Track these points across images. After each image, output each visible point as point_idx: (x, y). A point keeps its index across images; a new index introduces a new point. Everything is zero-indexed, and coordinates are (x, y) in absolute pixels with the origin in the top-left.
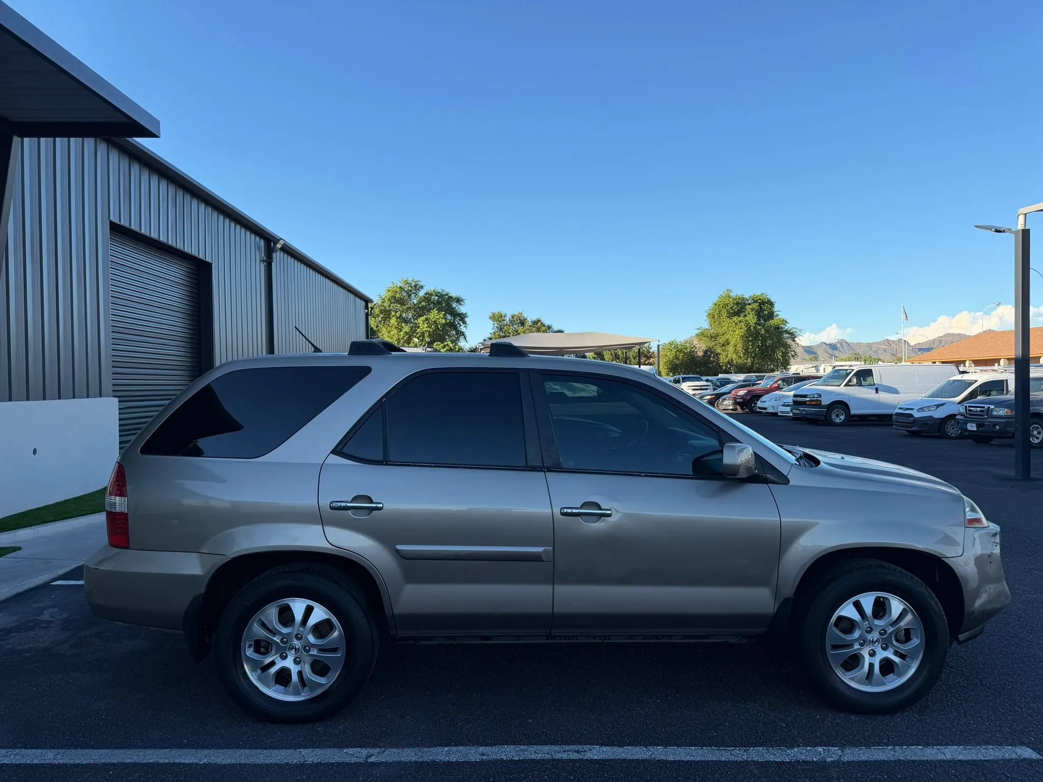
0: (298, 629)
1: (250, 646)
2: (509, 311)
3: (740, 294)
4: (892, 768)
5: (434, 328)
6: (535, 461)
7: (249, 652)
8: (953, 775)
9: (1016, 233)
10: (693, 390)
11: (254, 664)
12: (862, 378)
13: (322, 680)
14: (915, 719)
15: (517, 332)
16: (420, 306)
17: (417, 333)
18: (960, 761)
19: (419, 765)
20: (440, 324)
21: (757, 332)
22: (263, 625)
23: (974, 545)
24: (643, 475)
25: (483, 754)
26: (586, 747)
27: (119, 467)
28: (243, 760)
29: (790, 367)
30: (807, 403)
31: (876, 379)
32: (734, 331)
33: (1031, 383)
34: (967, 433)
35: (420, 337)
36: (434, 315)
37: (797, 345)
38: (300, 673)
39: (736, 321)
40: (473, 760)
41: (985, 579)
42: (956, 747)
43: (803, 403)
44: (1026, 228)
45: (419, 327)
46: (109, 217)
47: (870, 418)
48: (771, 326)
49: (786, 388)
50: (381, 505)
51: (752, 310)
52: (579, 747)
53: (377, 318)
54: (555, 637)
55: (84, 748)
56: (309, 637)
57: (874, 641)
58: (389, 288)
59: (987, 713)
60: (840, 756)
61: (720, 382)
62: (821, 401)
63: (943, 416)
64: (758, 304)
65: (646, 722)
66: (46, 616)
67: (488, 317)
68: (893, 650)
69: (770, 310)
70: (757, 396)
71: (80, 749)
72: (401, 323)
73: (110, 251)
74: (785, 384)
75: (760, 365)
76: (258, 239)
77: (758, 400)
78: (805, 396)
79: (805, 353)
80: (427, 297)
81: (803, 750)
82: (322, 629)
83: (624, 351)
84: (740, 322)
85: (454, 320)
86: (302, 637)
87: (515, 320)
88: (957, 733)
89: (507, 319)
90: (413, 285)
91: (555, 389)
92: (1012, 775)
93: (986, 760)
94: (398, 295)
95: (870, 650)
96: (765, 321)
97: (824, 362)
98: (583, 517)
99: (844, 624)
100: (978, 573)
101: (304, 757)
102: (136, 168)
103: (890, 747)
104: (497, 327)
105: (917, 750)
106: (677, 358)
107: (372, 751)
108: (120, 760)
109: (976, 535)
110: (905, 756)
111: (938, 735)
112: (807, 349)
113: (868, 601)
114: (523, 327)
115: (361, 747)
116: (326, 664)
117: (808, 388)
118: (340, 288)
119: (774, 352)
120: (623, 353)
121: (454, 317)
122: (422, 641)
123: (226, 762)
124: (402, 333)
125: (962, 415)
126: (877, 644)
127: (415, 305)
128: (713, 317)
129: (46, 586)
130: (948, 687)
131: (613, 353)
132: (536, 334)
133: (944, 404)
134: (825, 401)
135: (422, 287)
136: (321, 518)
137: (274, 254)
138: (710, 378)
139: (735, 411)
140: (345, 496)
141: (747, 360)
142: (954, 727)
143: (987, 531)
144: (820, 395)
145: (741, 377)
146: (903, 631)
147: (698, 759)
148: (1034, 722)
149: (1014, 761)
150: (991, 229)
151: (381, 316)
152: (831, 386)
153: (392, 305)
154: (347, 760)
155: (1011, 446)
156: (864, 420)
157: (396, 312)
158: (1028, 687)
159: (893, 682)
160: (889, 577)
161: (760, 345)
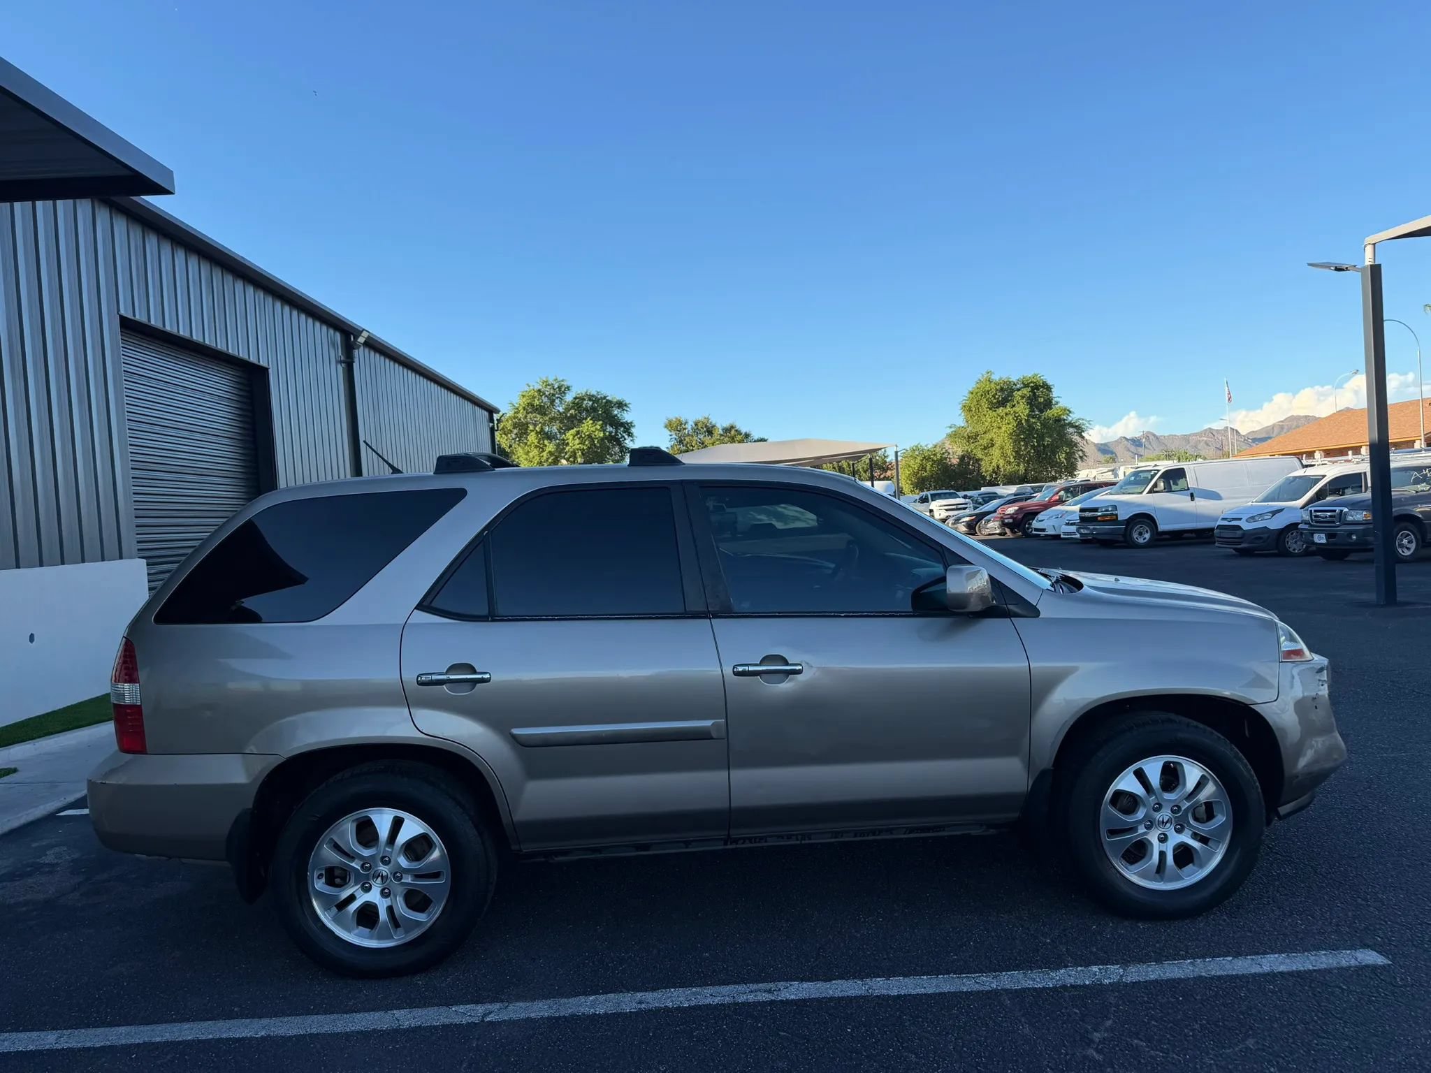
0: (384, 849)
1: (320, 877)
2: (691, 417)
3: (1005, 378)
4: (1189, 988)
5: (589, 445)
6: (696, 605)
7: (319, 885)
8: (1271, 992)
9: (1363, 270)
10: (947, 510)
11: (327, 901)
12: (1171, 481)
13: (421, 917)
14: (1224, 923)
15: (703, 444)
16: (569, 415)
17: (566, 453)
18: (1281, 973)
19: (554, 1022)
20: (597, 438)
21: (1031, 426)
22: (337, 847)
23: (1292, 687)
24: (842, 615)
25: (641, 1002)
26: (781, 985)
27: (126, 644)
28: (315, 1029)
29: (1078, 472)
30: (1099, 518)
31: (1191, 481)
32: (999, 428)
33: (1392, 474)
34: (1314, 548)
35: (570, 458)
36: (588, 426)
37: (1085, 443)
38: (390, 910)
39: (1001, 415)
40: (628, 1011)
41: (1309, 729)
42: (1276, 956)
43: (1094, 519)
44: (1376, 263)
45: (568, 444)
46: (118, 310)
47: (1186, 535)
48: (1049, 418)
49: (1071, 500)
50: (487, 676)
51: (1023, 397)
52: (771, 985)
53: (509, 435)
54: (736, 841)
55: (98, 1027)
56: (399, 861)
57: (1165, 821)
58: (523, 392)
59: (1320, 910)
60: (1121, 976)
61: (982, 498)
62: (1116, 515)
63: (1283, 527)
64: (1029, 389)
65: (863, 947)
66: (49, 858)
67: (663, 425)
68: (1191, 832)
69: (1047, 395)
70: (1033, 514)
71: (93, 1027)
72: (543, 441)
73: (122, 357)
74: (1069, 495)
75: (1036, 472)
76: (331, 331)
77: (1034, 519)
78: (1096, 510)
79: (1099, 453)
80: (578, 403)
81: (1072, 971)
82: (417, 848)
83: (851, 463)
84: (1006, 414)
85: (616, 432)
86: (390, 861)
87: (699, 428)
88: (1279, 937)
89: (689, 427)
90: (556, 386)
91: (760, 520)
92: (1349, 988)
93: (1315, 970)
94: (536, 402)
95: (1160, 834)
96: (1041, 411)
97: (1125, 463)
98: (764, 676)
99: (1124, 802)
100: (1300, 723)
101: (398, 1020)
102: (152, 241)
103: (1189, 961)
104: (676, 439)
105: (1224, 962)
106: (923, 468)
107: (490, 1007)
108: (146, 1039)
109: (1295, 671)
110: (1209, 970)
111: (1254, 941)
112: (1102, 447)
113: (1153, 767)
114: (712, 437)
115: (476, 1003)
116: (425, 895)
117: (1102, 498)
118: (452, 394)
119: (1054, 453)
120: (849, 465)
121: (617, 429)
122: (556, 857)
123: (290, 1033)
124: (545, 454)
125: (1305, 522)
126: (1168, 825)
127: (561, 414)
128: (970, 410)
129: (51, 818)
130: (1270, 878)
131: (836, 465)
132: (729, 445)
133: (1281, 510)
134: (1123, 515)
135: (568, 388)
136: (406, 698)
137: (356, 352)
138: (969, 493)
139: (1004, 535)
140: (438, 667)
141: (1019, 466)
142: (1275, 929)
143: (1311, 666)
144: (1115, 508)
145: (1012, 489)
146: (1204, 806)
147: (930, 991)
148: (1382, 917)
149: (1352, 969)
150: (1329, 268)
151: (515, 431)
152: (1129, 494)
153: (529, 416)
154: (457, 1021)
155: (1372, 561)
156: (1177, 538)
157: (535, 425)
158: (1377, 873)
159: (1194, 875)
160: (1180, 735)
161: (1036, 444)
